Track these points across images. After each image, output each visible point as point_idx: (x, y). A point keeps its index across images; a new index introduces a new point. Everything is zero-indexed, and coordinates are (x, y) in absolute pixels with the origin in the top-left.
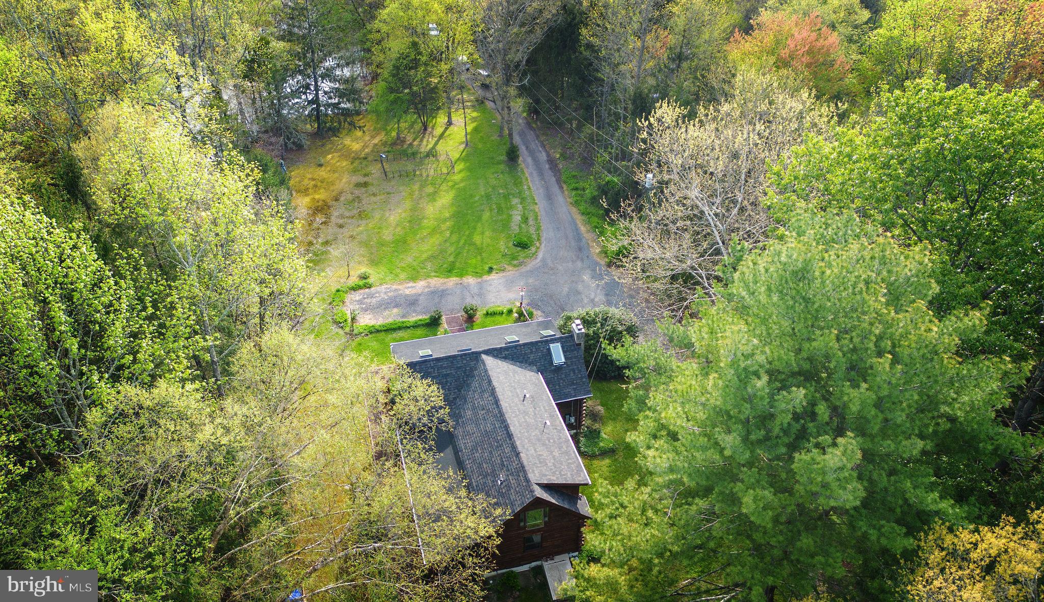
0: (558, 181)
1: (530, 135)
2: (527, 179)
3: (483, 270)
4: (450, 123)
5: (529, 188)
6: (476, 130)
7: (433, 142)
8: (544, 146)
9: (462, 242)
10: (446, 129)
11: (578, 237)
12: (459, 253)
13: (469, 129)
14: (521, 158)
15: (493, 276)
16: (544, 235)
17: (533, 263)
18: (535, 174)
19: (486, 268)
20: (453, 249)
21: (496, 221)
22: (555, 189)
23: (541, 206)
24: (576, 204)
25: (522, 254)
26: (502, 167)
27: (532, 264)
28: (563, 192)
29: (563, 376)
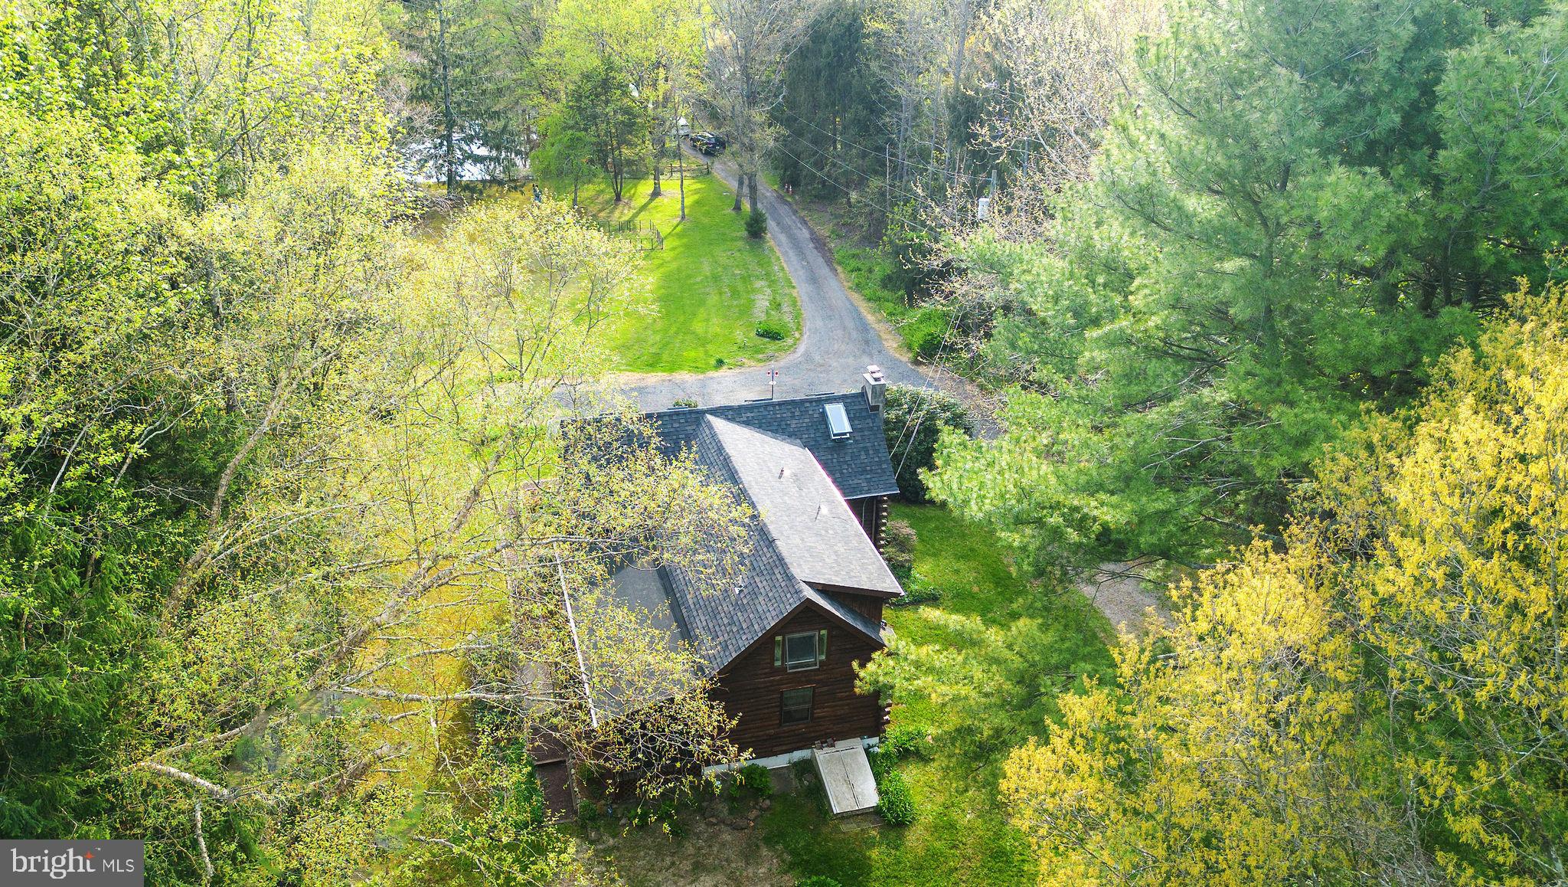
0: (829, 262)
1: (784, 210)
2: (778, 259)
3: (707, 364)
4: (656, 193)
5: (783, 269)
6: (697, 203)
7: (631, 214)
8: (805, 223)
9: (674, 329)
10: (651, 200)
11: (864, 328)
12: (668, 343)
13: (688, 202)
14: (769, 236)
15: (723, 371)
16: (807, 326)
17: (791, 357)
18: (791, 253)
19: (713, 362)
20: (658, 338)
21: (729, 307)
22: (825, 271)
23: (801, 290)
24: (858, 287)
25: (772, 347)
26: (740, 244)
27: (785, 360)
28: (836, 274)
29: (848, 458)
